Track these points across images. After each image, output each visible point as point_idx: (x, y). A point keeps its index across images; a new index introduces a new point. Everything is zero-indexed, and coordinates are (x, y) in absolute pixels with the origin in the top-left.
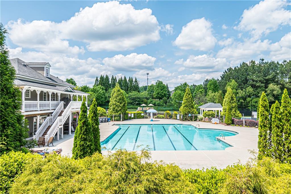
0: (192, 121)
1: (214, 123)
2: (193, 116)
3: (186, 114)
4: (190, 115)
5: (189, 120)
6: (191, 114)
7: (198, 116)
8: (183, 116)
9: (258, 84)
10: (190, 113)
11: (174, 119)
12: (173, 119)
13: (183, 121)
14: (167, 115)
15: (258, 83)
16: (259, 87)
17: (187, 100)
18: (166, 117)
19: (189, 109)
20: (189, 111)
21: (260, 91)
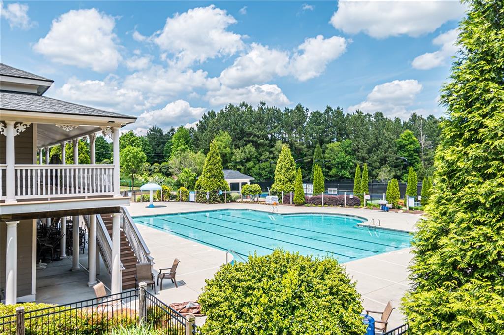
0: (224, 202)
1: (273, 205)
2: (224, 193)
3: (215, 191)
4: (221, 192)
5: (219, 202)
6: (223, 191)
7: (231, 194)
8: (210, 194)
9: (261, 141)
10: (221, 189)
11: (182, 201)
12: (179, 201)
13: (210, 204)
14: (163, 195)
15: (261, 139)
16: (261, 145)
17: (214, 165)
18: (162, 199)
19: (219, 181)
20: (218, 185)
21: (263, 152)
